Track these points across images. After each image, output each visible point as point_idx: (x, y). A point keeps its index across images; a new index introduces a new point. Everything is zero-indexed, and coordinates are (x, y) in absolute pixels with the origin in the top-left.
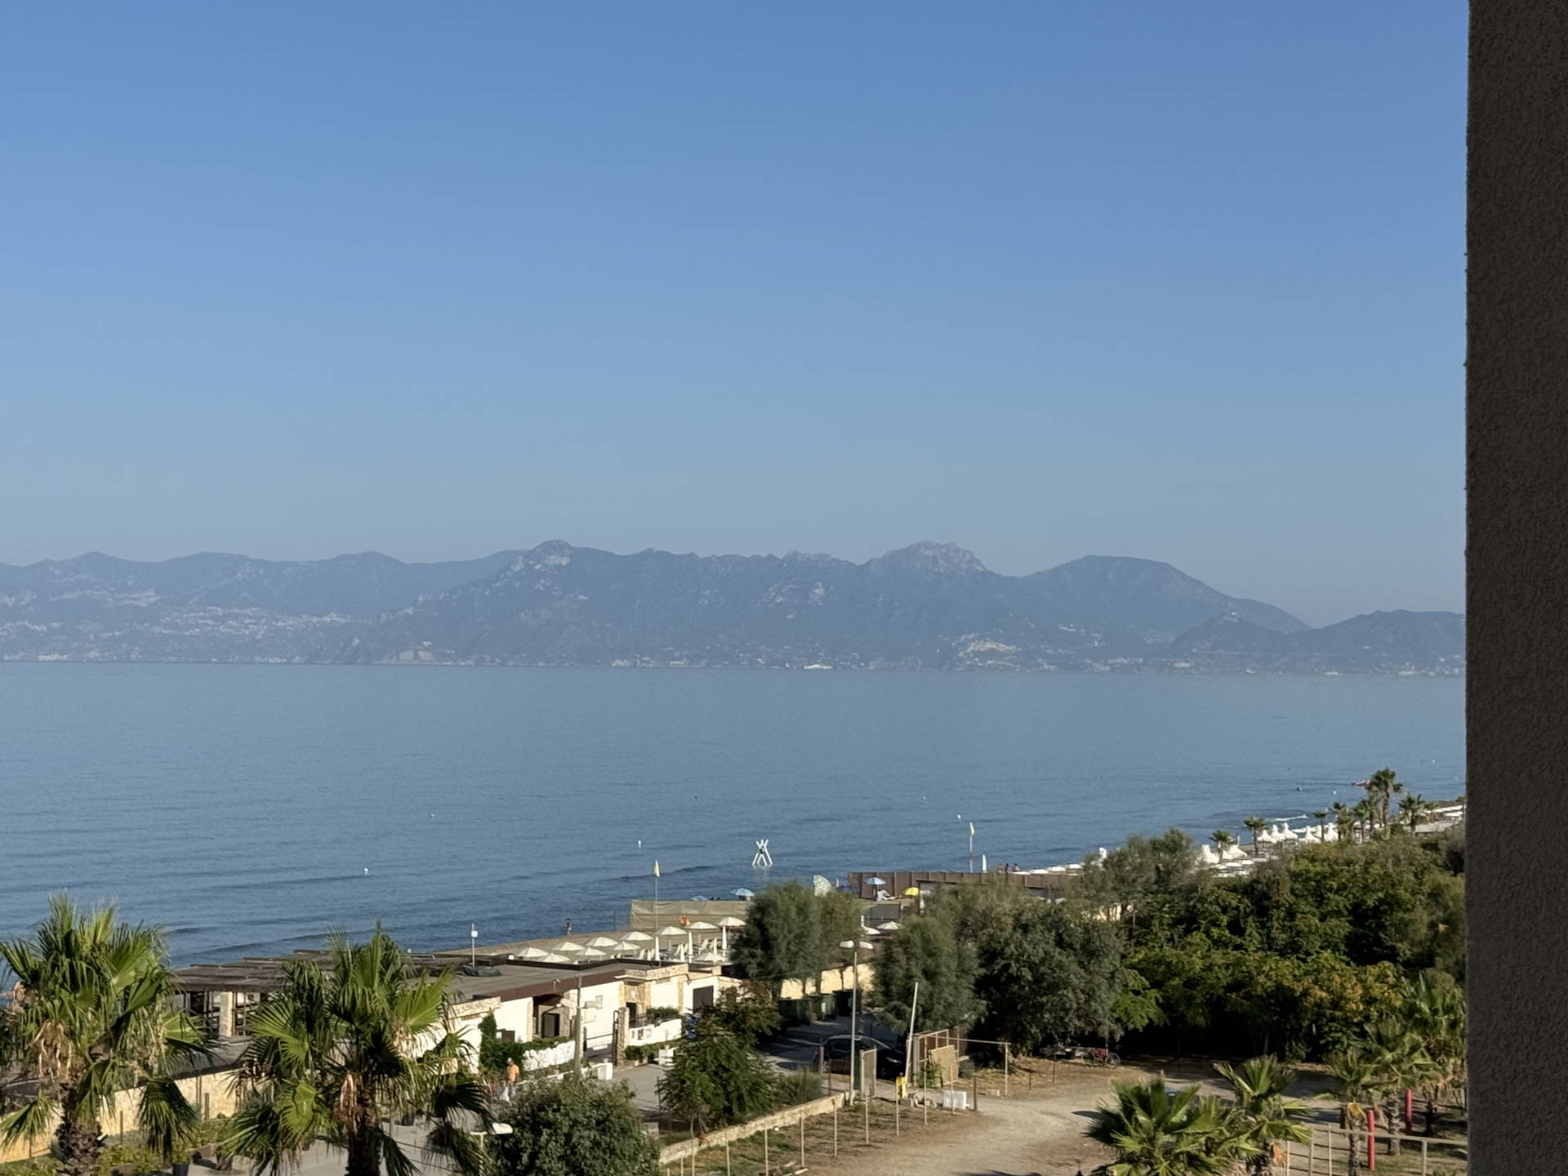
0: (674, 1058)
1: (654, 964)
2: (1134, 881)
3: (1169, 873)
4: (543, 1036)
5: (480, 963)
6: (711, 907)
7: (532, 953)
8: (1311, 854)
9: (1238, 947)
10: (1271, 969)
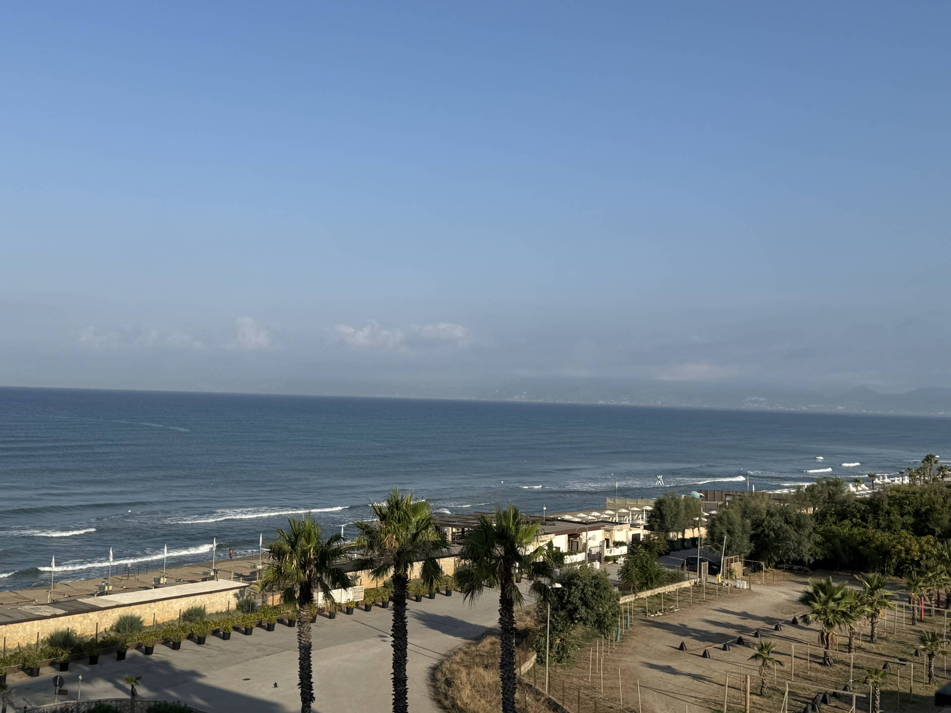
0: (624, 561)
1: (616, 523)
2: (819, 497)
3: (834, 495)
4: (571, 550)
5: (546, 520)
6: (640, 502)
7: (567, 517)
8: (897, 489)
9: (864, 527)
10: (879, 536)
